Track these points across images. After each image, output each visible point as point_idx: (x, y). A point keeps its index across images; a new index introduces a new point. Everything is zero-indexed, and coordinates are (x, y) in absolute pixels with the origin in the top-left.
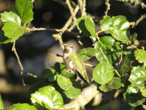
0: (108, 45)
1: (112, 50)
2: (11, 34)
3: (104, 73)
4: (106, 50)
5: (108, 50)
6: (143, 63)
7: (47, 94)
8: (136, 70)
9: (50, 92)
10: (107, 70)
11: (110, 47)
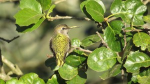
0: (117, 30)
1: (120, 35)
2: (24, 22)
3: (104, 59)
4: (115, 36)
6: (140, 47)
7: (28, 81)
8: (134, 55)
9: (31, 80)
10: (107, 56)
11: (119, 32)
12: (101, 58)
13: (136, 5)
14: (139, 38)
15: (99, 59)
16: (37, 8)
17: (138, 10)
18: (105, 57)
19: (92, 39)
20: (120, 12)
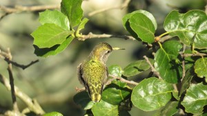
0: (173, 53)
1: (177, 61)
2: (45, 42)
3: (154, 93)
4: (171, 62)
5: (173, 62)
6: (204, 77)
8: (196, 88)
10: (159, 90)
11: (175, 57)
12: (151, 93)
13: (199, 19)
14: (203, 66)
15: (147, 94)
16: (63, 23)
17: (201, 26)
18: (155, 90)
19: (138, 66)
20: (176, 29)
